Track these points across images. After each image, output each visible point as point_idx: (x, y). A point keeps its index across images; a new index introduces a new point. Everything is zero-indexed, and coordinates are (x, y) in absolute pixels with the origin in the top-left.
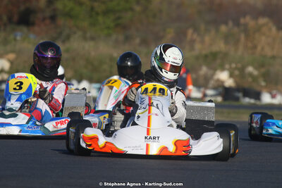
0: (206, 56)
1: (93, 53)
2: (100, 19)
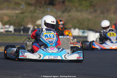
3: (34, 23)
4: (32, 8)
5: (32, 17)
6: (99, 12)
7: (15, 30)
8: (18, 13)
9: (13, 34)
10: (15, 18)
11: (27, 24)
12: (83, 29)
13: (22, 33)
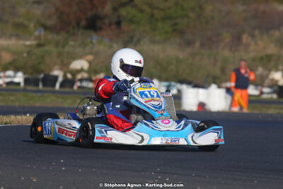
0: (262, 58)
1: (161, 55)
2: (160, 24)
3: (64, 66)
4: (60, 37)
5: (60, 55)
6: (198, 44)
7: (26, 81)
8: (31, 46)
9: (24, 90)
10: (25, 55)
11: (51, 70)
12: (166, 80)
13: (41, 86)
